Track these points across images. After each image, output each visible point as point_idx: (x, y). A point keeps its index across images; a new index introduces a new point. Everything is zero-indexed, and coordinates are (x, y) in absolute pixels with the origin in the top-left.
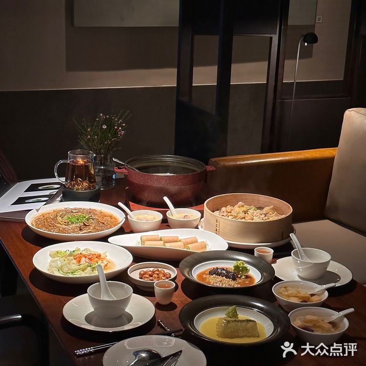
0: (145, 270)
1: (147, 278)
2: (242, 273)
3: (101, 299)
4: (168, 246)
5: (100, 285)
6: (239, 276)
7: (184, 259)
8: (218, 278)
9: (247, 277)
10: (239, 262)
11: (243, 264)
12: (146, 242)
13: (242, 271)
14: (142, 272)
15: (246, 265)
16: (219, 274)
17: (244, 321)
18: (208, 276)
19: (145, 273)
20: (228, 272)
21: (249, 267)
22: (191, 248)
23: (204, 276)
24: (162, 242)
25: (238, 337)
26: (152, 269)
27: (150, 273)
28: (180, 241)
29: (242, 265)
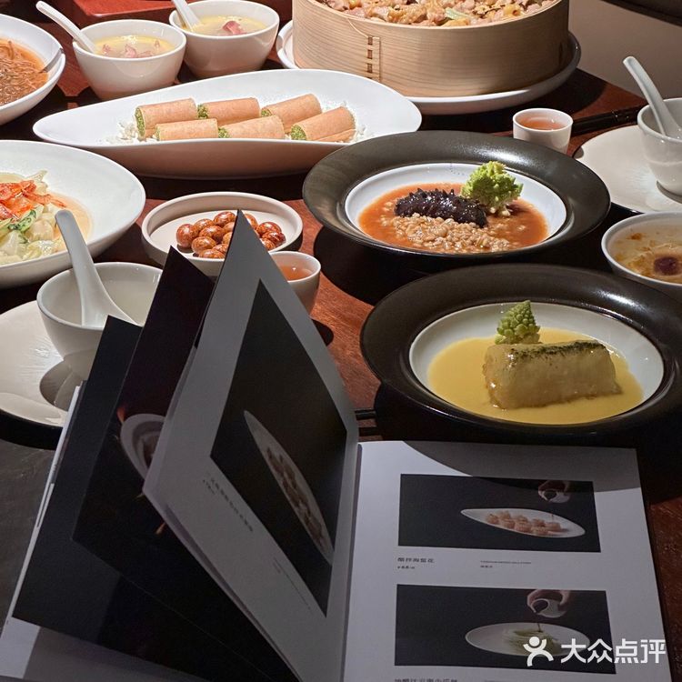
0: (192, 220)
1: (209, 247)
2: (501, 199)
3: (84, 325)
4: (238, 133)
5: (73, 277)
6: (493, 210)
7: (312, 174)
8: (432, 224)
9: (516, 211)
10: (489, 166)
11: (500, 170)
12: (159, 127)
13: (501, 193)
14: (187, 230)
15: (510, 175)
16: (432, 211)
17: (570, 348)
18: (396, 221)
19: (197, 232)
20: (457, 202)
21: (519, 179)
22: (311, 135)
23: (385, 222)
24: (211, 124)
25: (559, 400)
26: (211, 216)
27: (212, 229)
28: (266, 113)
29: (498, 176)
